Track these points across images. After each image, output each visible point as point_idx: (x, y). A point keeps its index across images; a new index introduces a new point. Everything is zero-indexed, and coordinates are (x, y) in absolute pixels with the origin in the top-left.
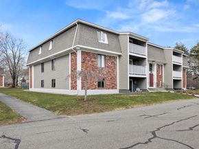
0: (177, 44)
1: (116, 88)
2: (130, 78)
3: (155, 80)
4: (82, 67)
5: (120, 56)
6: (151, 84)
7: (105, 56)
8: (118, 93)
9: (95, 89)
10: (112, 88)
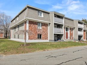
0: (83, 19)
1: (47, 39)
2: (54, 34)
3: (69, 36)
4: (29, 28)
5: (50, 23)
6: (67, 38)
7: (42, 23)
8: (49, 41)
9: (36, 39)
10: (46, 39)
